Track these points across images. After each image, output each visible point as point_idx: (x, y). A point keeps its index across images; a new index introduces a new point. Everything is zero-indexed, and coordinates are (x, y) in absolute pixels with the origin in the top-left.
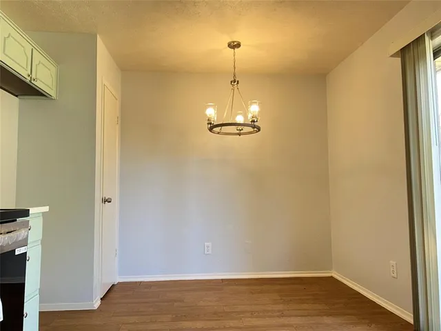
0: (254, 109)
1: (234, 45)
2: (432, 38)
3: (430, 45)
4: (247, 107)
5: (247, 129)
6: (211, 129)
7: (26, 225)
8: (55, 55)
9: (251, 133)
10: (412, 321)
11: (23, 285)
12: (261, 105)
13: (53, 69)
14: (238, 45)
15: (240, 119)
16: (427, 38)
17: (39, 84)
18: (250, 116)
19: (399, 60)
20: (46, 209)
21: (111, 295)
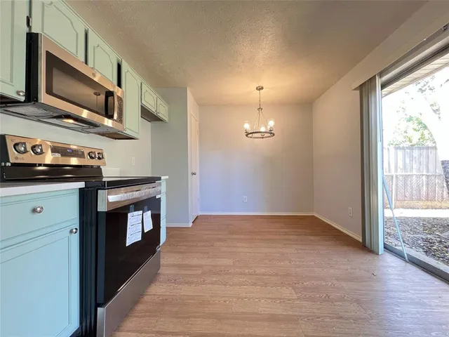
0: (271, 123)
1: (260, 89)
2: (381, 77)
3: (379, 82)
4: (267, 123)
5: (266, 135)
6: (247, 135)
7: (160, 184)
8: (167, 99)
9: (269, 137)
10: (361, 240)
11: (160, 215)
12: (275, 122)
13: (167, 108)
14: (262, 88)
15: (263, 129)
16: (377, 78)
17: (160, 115)
18: (269, 127)
19: (358, 92)
20: (167, 177)
21: (197, 221)
